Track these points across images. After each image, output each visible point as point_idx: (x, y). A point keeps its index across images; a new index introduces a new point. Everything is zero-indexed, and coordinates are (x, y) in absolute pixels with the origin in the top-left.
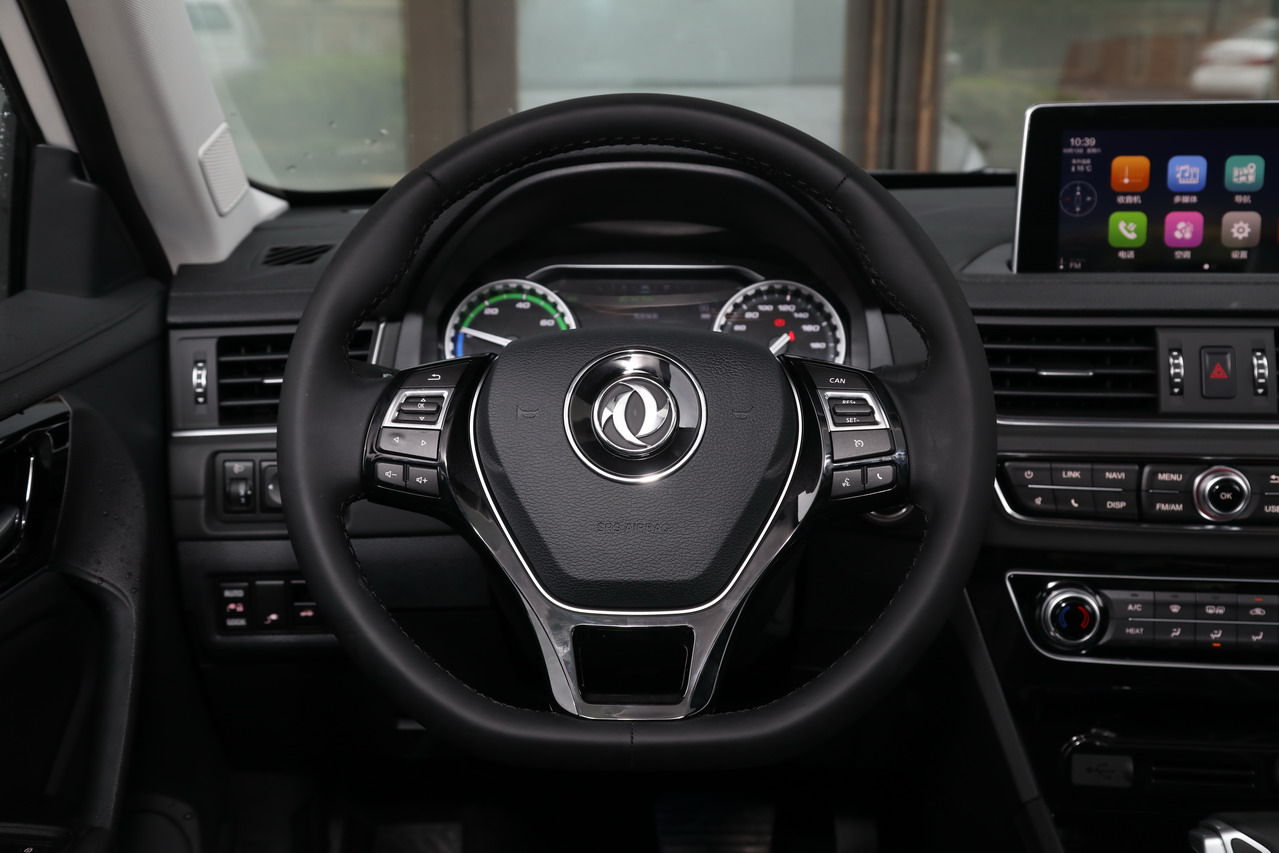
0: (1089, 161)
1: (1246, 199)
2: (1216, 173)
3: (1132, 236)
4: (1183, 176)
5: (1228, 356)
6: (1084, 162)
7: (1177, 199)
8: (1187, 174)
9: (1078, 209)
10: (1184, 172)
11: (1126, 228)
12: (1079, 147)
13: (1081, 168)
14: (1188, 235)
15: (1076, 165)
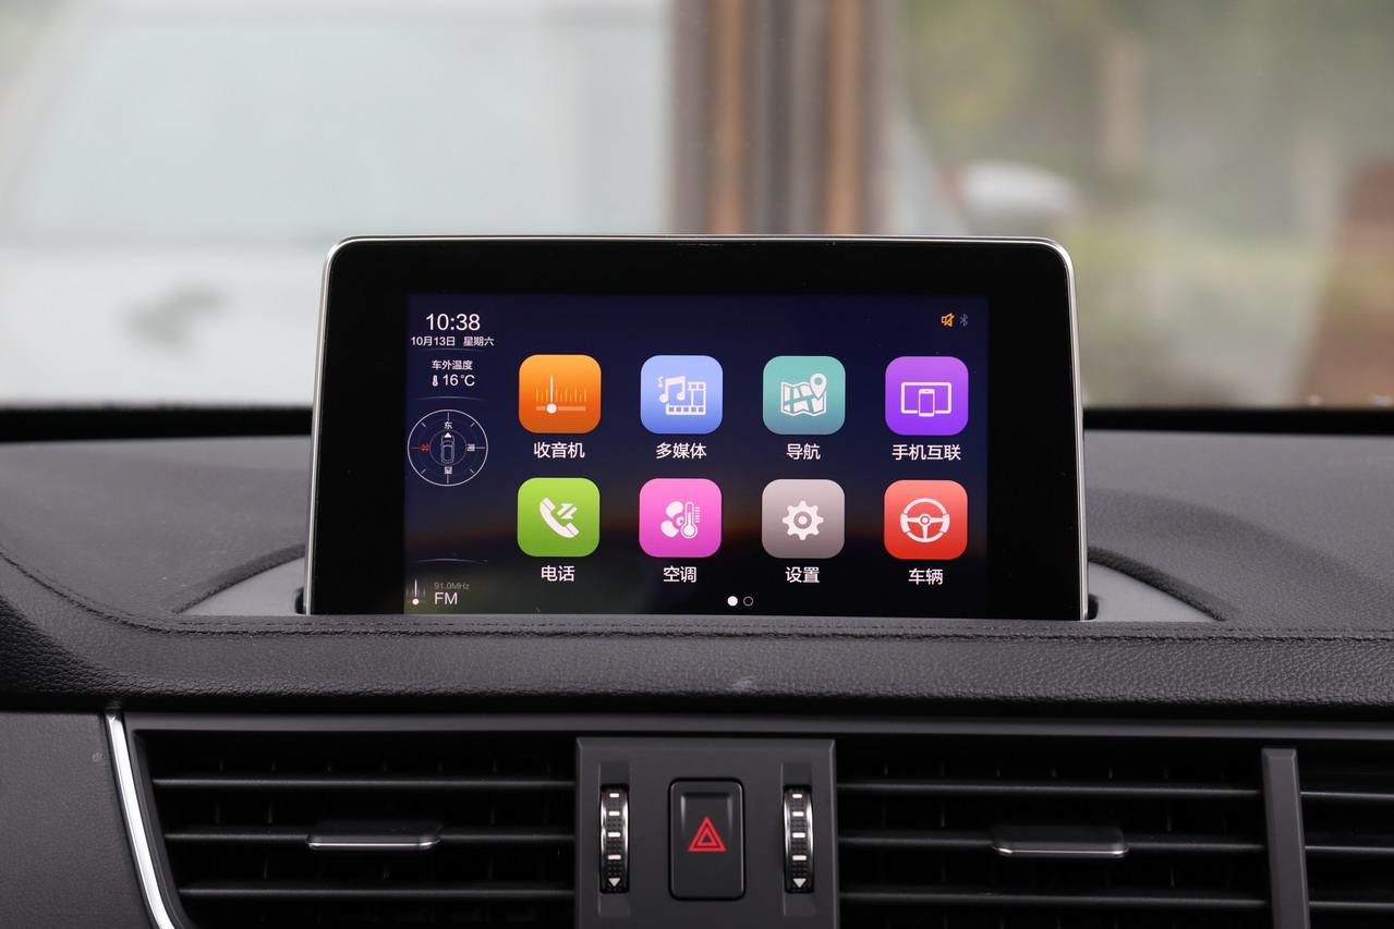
0: (468, 365)
1: (811, 452)
2: (743, 392)
3: (569, 532)
4: (673, 401)
5: (730, 802)
6: (458, 365)
7: (663, 450)
8: (681, 396)
9: (448, 471)
10: (675, 389)
11: (554, 514)
12: (447, 333)
13: (453, 380)
14: (690, 531)
15: (440, 373)
